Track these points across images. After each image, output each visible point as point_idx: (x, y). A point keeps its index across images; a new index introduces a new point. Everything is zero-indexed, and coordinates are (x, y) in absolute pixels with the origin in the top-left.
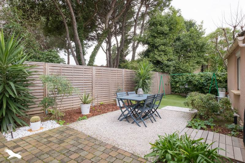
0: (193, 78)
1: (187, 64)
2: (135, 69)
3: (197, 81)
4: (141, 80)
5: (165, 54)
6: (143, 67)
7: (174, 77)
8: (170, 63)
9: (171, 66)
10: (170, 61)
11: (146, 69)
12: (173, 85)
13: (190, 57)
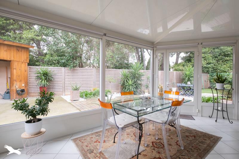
0: (229, 76)
1: (225, 66)
2: (181, 71)
3: (231, 79)
4: (187, 78)
5: (204, 60)
6: (188, 70)
7: (213, 76)
8: (209, 65)
9: (210, 68)
10: (209, 64)
11: (190, 71)
12: (211, 81)
13: (228, 60)
